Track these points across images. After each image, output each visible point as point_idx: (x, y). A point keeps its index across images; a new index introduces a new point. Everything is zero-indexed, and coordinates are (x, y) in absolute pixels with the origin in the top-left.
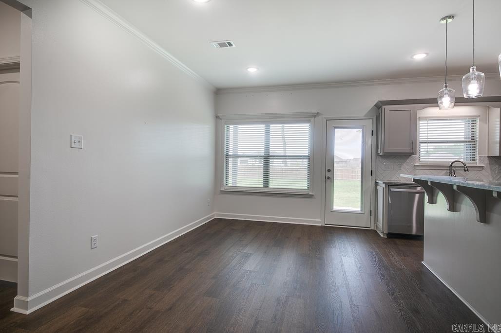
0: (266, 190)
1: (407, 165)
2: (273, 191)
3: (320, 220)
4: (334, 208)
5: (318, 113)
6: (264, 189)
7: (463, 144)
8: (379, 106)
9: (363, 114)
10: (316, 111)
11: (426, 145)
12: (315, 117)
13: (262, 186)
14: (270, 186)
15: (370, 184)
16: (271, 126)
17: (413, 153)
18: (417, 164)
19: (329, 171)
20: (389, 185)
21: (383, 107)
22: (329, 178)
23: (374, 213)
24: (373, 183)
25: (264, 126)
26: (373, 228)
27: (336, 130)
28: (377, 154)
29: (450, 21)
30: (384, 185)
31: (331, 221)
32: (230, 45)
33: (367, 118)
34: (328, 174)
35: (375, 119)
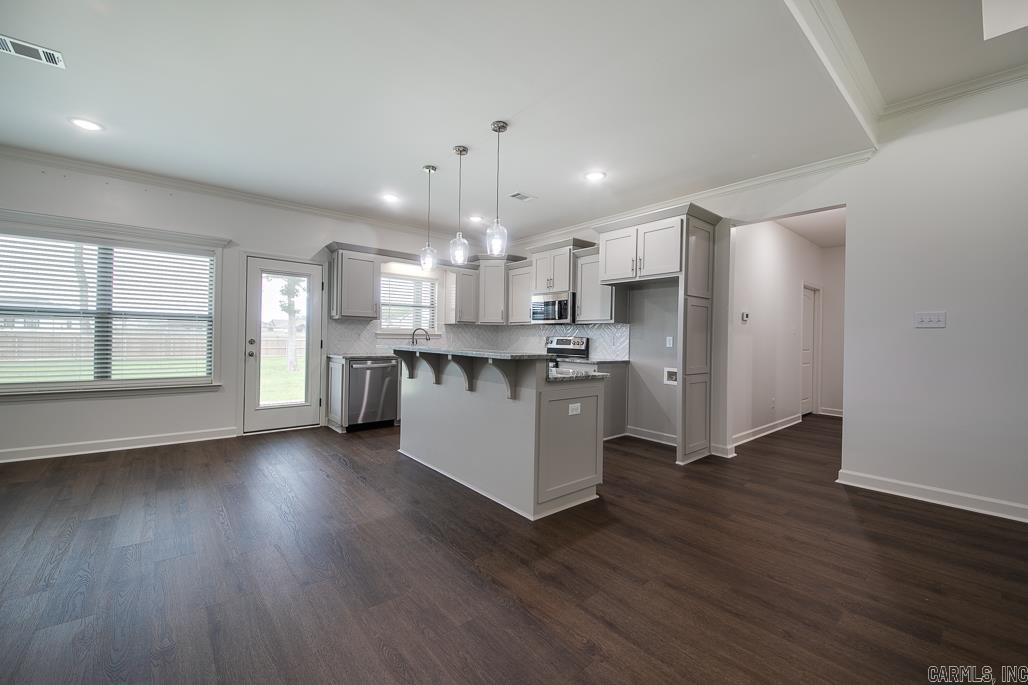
0: (104, 385)
1: (367, 333)
2: (122, 386)
3: (234, 428)
4: (261, 403)
5: (230, 242)
6: (99, 383)
7: (411, 309)
8: (332, 249)
9: (308, 256)
10: (227, 236)
11: (388, 308)
12: (225, 247)
13: (92, 378)
14: (113, 377)
15: (319, 361)
16: (115, 250)
17: (376, 318)
18: (378, 332)
19: (252, 342)
20: (351, 360)
21: (341, 251)
22: (251, 355)
23: (325, 402)
24: (324, 358)
25: (96, 248)
26: (323, 423)
27: (264, 275)
28: (330, 317)
29: (432, 171)
30: (344, 362)
31: (255, 425)
32: (51, 58)
33: (313, 263)
34: (250, 348)
35: (326, 265)
